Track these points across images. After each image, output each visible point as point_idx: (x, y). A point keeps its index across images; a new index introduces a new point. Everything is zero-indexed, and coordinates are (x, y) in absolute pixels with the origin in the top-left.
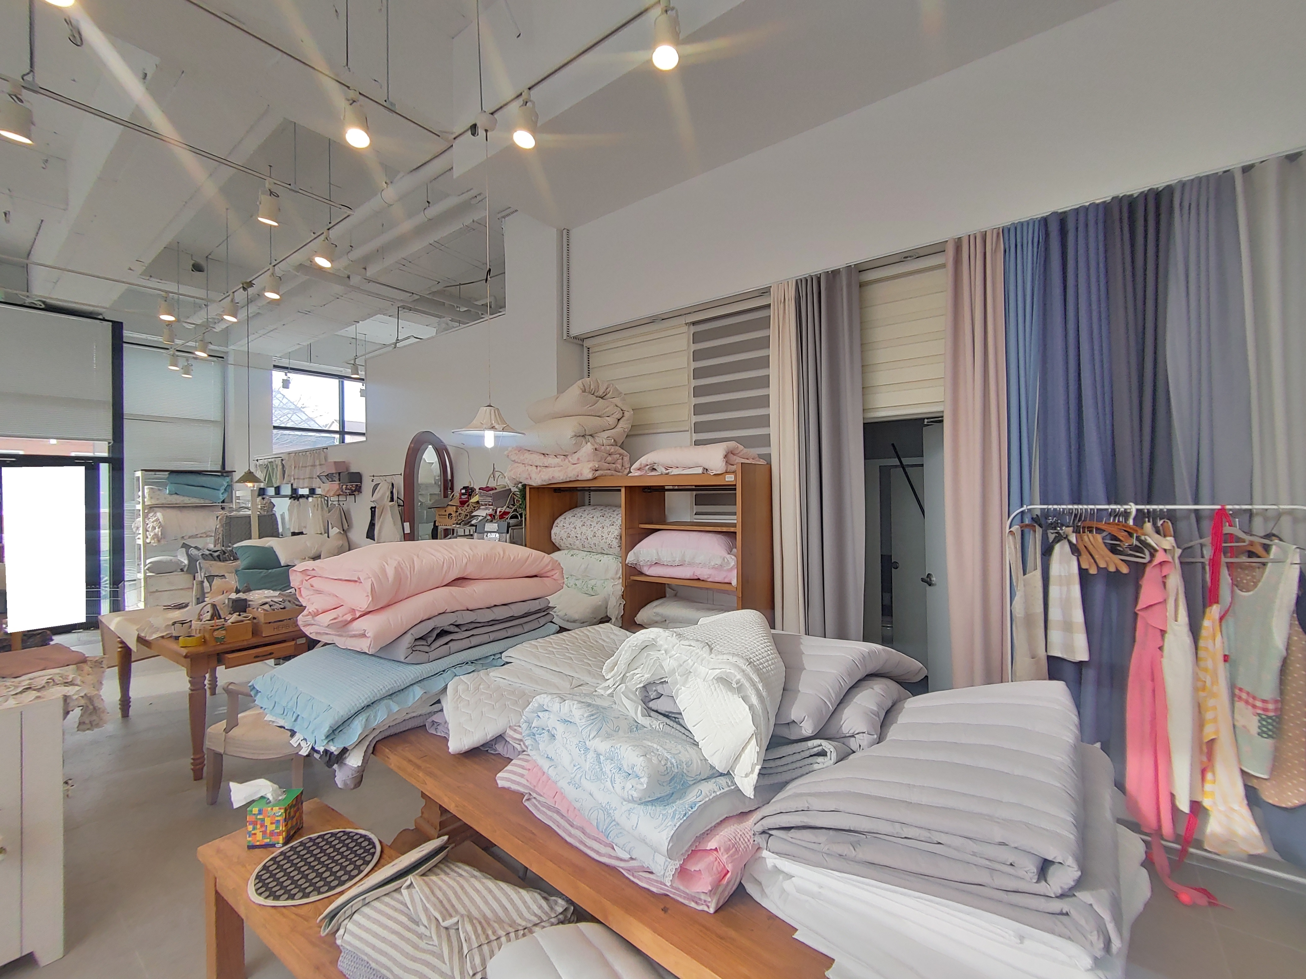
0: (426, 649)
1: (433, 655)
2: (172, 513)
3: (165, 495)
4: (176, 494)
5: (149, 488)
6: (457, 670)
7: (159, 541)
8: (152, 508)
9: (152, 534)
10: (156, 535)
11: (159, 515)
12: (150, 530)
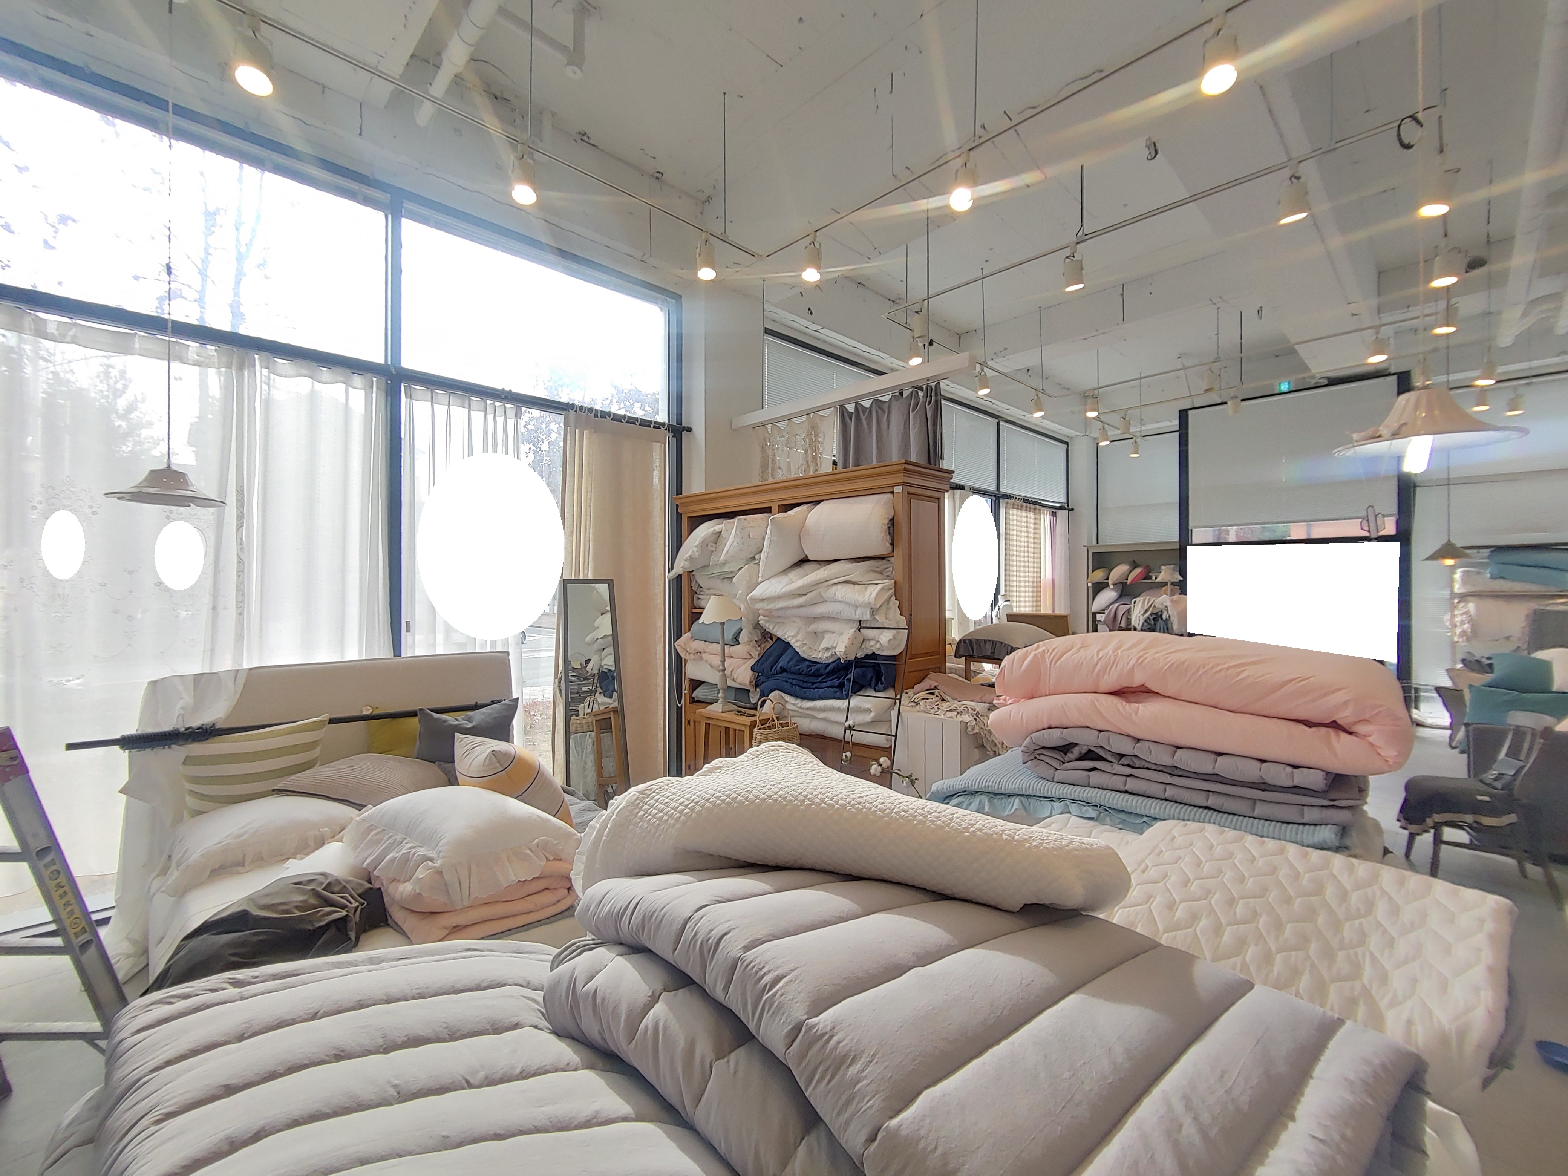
0: (1056, 764)
1: (1059, 775)
2: (1490, 605)
3: (1485, 580)
4: (1501, 578)
5: (1462, 571)
6: (1073, 807)
7: (1468, 640)
8: (1463, 597)
9: (1460, 630)
10: (1464, 633)
11: (1471, 606)
12: (1458, 624)
